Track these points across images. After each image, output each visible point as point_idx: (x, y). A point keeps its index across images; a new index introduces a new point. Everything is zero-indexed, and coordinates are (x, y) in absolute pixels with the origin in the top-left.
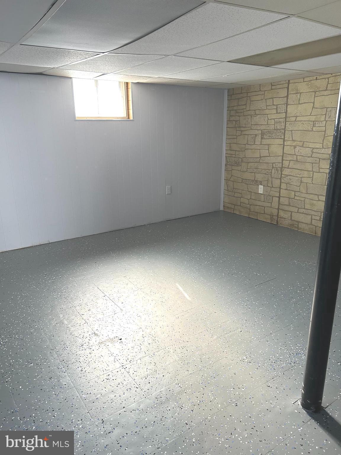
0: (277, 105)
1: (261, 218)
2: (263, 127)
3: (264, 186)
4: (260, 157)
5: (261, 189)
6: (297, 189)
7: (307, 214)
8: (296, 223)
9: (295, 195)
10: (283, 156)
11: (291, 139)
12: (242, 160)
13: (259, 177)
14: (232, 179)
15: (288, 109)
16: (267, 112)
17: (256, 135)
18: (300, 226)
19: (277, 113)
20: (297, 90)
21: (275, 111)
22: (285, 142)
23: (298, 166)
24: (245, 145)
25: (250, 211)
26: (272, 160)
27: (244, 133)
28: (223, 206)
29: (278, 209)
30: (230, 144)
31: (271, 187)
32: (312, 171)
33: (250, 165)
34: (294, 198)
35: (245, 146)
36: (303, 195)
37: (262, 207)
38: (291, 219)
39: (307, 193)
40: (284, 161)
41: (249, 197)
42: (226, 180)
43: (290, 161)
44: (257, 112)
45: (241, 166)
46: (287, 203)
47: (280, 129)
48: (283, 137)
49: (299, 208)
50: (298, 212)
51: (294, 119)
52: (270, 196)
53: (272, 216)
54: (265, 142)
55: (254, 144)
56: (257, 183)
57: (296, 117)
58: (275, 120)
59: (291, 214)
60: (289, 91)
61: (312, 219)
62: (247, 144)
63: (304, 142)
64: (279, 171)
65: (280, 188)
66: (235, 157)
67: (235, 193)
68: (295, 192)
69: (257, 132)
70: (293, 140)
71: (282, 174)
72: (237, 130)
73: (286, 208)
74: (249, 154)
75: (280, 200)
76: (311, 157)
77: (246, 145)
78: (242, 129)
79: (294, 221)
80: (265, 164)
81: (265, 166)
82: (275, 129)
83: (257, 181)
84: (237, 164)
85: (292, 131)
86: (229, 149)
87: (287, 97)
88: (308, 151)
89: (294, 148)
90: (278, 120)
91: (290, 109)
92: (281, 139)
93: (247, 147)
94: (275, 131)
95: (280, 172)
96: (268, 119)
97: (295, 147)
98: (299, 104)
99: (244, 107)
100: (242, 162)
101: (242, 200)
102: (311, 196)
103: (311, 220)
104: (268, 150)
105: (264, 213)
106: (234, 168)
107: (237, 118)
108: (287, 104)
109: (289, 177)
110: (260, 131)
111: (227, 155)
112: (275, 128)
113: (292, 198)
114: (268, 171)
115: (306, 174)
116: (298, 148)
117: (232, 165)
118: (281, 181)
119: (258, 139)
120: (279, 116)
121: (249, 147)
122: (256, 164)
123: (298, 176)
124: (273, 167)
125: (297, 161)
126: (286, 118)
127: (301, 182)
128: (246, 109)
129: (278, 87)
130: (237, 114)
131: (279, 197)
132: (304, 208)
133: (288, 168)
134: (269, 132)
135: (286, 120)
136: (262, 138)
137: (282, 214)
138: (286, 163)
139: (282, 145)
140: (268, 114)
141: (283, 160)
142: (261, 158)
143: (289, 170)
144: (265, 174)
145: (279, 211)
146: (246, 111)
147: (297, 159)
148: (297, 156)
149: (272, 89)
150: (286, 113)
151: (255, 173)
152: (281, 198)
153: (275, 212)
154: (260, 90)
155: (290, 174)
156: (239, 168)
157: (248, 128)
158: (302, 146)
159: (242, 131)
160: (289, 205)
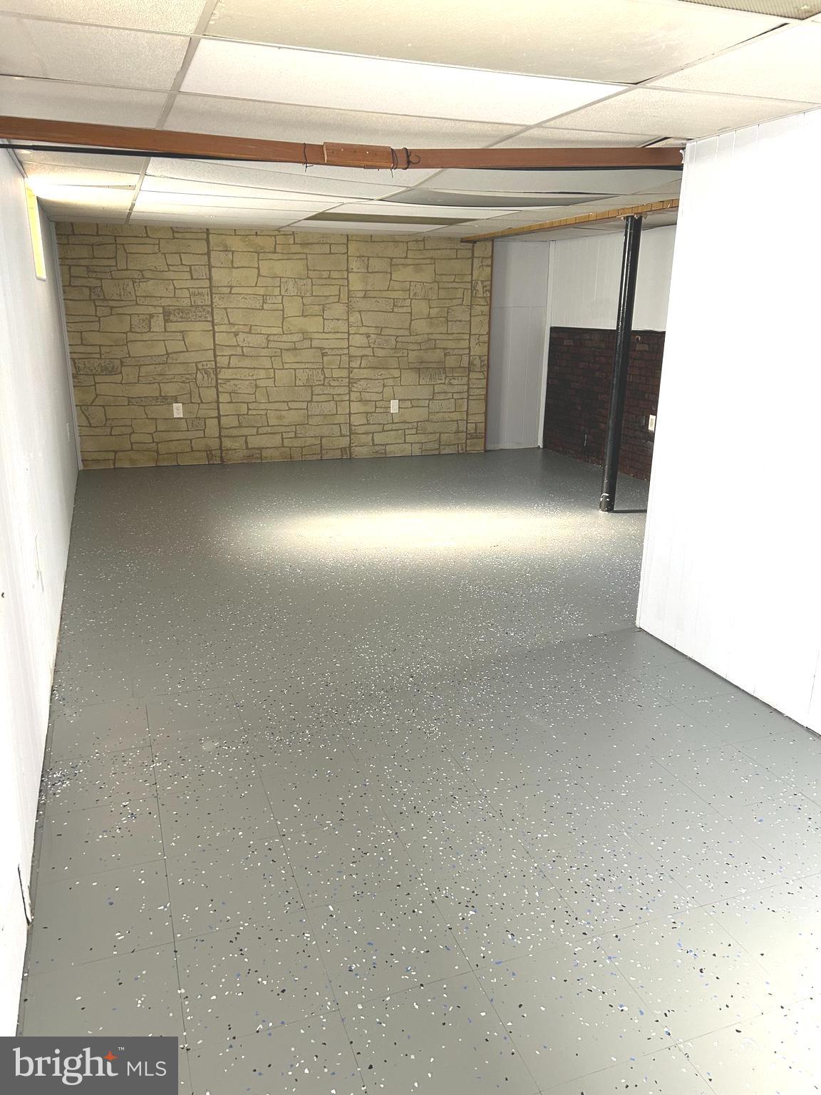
0: (190, 266)
1: (186, 461)
2: (165, 302)
3: (183, 403)
4: (168, 354)
5: (178, 410)
6: (252, 398)
7: (274, 433)
8: (257, 452)
9: (248, 409)
10: (214, 350)
11: (226, 322)
12: (122, 362)
13: (169, 389)
14: (99, 401)
15: (213, 274)
16: (171, 275)
17: (151, 316)
18: (264, 454)
19: (192, 279)
20: (226, 247)
21: (187, 276)
22: (216, 327)
23: (247, 363)
24: (126, 333)
25: (158, 454)
26: (193, 357)
27: (120, 310)
28: (82, 461)
29: (220, 437)
30: (81, 332)
31: (199, 404)
32: (273, 368)
33: (143, 370)
34: (247, 414)
35: (125, 335)
36: (262, 406)
37: (184, 442)
38: (247, 448)
39: (270, 402)
40: (218, 358)
41: (152, 429)
42: (81, 406)
43: (230, 356)
44: (148, 274)
45: (121, 373)
46: (236, 423)
47: (202, 306)
48: (210, 319)
49: (258, 428)
50: (257, 434)
51: (227, 290)
52: (200, 418)
53: (209, 452)
54: (172, 327)
55: (149, 331)
56: (168, 400)
57: (231, 287)
58: (191, 290)
59: (246, 439)
60: (211, 245)
61: (282, 439)
62: (131, 331)
63: (251, 326)
64: (212, 374)
65: (218, 402)
66: (101, 358)
67: (112, 427)
68: (247, 403)
69: (151, 310)
70: (230, 324)
71: (217, 379)
72: (96, 306)
73: (235, 432)
74: (137, 349)
75: (221, 422)
76: (267, 347)
77: (129, 334)
78: (112, 303)
79: (254, 448)
80: (179, 366)
81: (180, 370)
82: (192, 306)
83: (165, 398)
84: (111, 371)
85: (226, 309)
86: (80, 343)
87: (208, 254)
88: (261, 340)
89: (235, 336)
90: (196, 290)
91: (216, 274)
92: (207, 321)
93: (131, 336)
94: (193, 309)
95: (213, 376)
96: (175, 288)
97: (236, 334)
98: (233, 267)
99: (112, 262)
100: (122, 366)
101: (135, 438)
102: (277, 406)
103: (282, 441)
104: (184, 340)
105: (192, 451)
106: (98, 379)
107: (95, 283)
108: (210, 267)
109: (232, 382)
110: (161, 309)
111: (75, 356)
112: (193, 304)
113: (244, 415)
114: (188, 376)
115: (262, 374)
116: (241, 336)
117: (94, 375)
118: (217, 390)
119: (158, 324)
120: (197, 284)
121: (139, 337)
122: (159, 368)
123: (250, 378)
124: (198, 369)
125: (243, 355)
126: (211, 287)
127: (257, 387)
128: (116, 266)
129: (188, 236)
130: (94, 275)
131: (219, 417)
132: (268, 426)
133: (229, 368)
134: (181, 310)
135: (211, 291)
136: (166, 321)
137: (227, 443)
138: (222, 361)
139: (212, 332)
140: (172, 280)
141: (215, 356)
142: (170, 355)
143: (230, 370)
144: (183, 382)
145: (223, 440)
146: (118, 270)
147: (243, 351)
148: (242, 347)
149: (174, 238)
150: (210, 279)
151: (159, 383)
152: (222, 418)
153: (214, 444)
154: (148, 236)
155: (235, 377)
156: (118, 378)
157: (131, 303)
158: (250, 333)
159: (112, 308)
160: (240, 426)
